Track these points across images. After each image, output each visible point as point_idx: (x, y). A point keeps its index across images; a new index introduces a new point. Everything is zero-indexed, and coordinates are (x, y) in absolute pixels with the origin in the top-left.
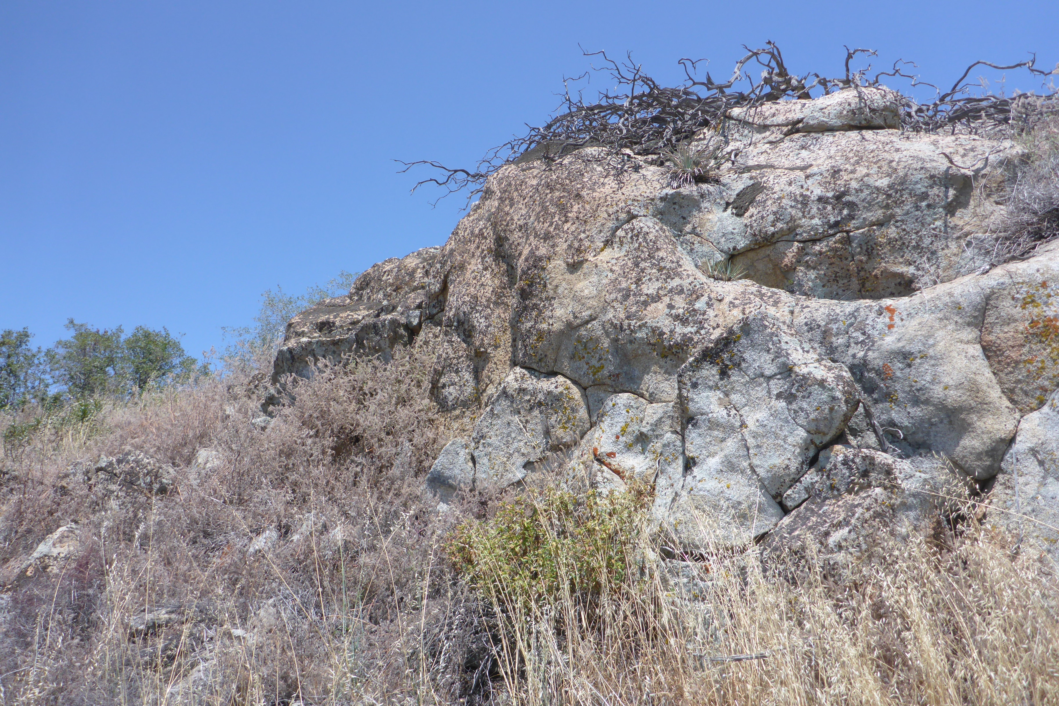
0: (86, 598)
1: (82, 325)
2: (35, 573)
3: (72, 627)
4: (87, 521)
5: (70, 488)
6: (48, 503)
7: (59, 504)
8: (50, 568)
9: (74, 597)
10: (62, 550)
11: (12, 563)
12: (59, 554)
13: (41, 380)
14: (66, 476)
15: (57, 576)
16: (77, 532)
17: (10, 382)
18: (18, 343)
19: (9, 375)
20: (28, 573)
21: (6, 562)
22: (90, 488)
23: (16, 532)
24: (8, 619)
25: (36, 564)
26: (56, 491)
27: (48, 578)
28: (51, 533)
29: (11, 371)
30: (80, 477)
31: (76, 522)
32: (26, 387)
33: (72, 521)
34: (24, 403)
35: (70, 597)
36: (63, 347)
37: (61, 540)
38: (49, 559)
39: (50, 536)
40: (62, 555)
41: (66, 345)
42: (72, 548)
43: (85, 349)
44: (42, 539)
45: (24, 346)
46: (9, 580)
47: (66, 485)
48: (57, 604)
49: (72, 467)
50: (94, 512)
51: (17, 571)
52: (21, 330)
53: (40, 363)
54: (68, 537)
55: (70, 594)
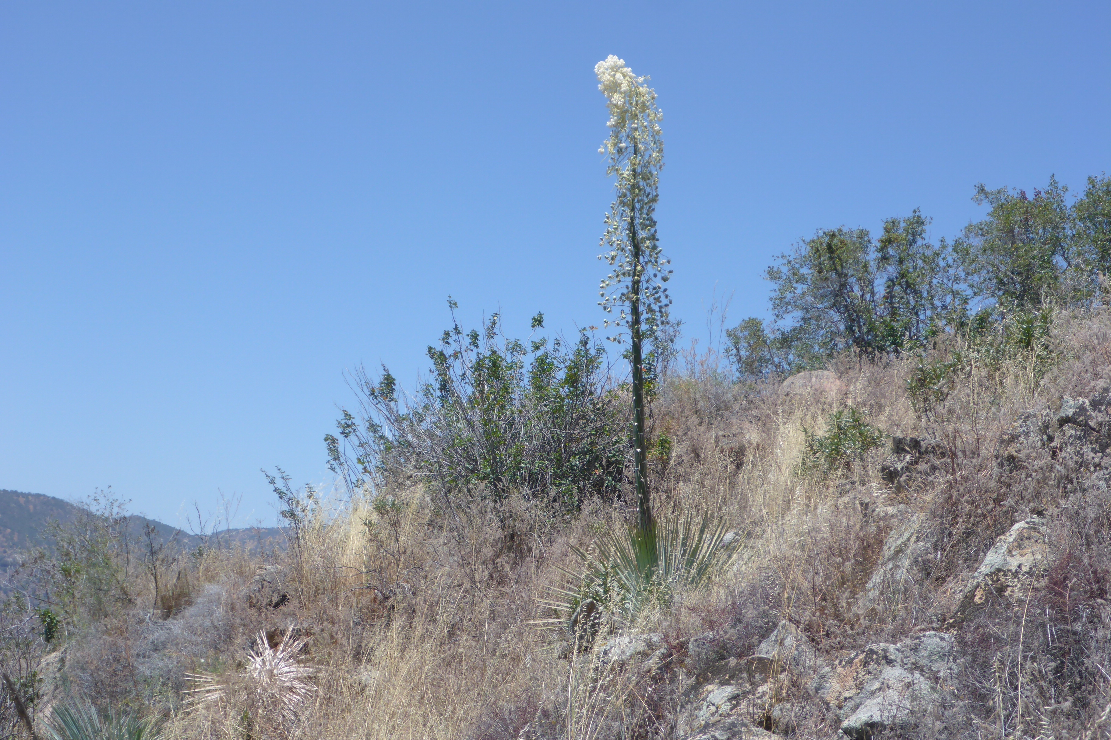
0: (1072, 638)
1: (999, 192)
2: (987, 600)
3: (1056, 686)
4: (1056, 511)
5: (1022, 456)
6: (993, 484)
7: (1009, 486)
8: (1009, 589)
9: (1052, 635)
10: (1023, 560)
11: (951, 584)
12: (1019, 566)
13: (955, 294)
14: (1014, 438)
15: (1021, 602)
16: (1043, 529)
17: (908, 302)
18: (910, 237)
19: (905, 292)
20: (977, 599)
21: (942, 583)
22: (1054, 453)
23: (950, 535)
24: (956, 671)
25: (986, 584)
26: (1001, 465)
27: (1008, 606)
28: (1004, 533)
29: (908, 285)
30: (1035, 438)
31: (1040, 514)
32: (934, 307)
33: (1033, 511)
34: (934, 333)
35: (1045, 634)
36: (977, 235)
37: (1020, 543)
38: (1005, 575)
39: (1002, 537)
40: (1025, 569)
41: (981, 230)
42: (1039, 557)
43: (1012, 231)
44: (989, 544)
45: (920, 242)
46: (949, 611)
47: (1015, 454)
48: (1027, 648)
49: (1020, 422)
50: (1066, 494)
51: (959, 596)
52: (910, 215)
53: (949, 266)
54: (1029, 538)
55: (1045, 632)
